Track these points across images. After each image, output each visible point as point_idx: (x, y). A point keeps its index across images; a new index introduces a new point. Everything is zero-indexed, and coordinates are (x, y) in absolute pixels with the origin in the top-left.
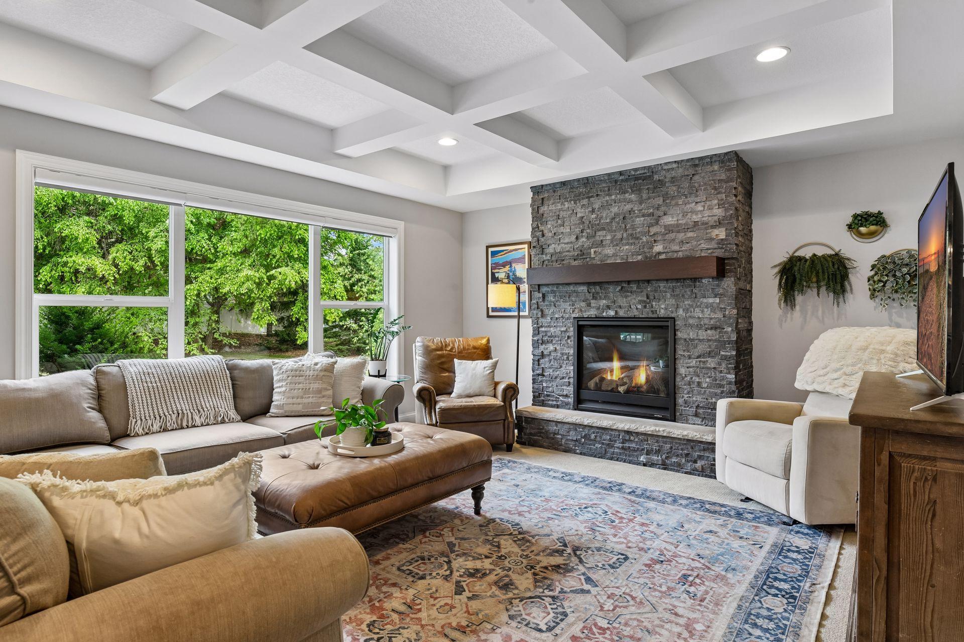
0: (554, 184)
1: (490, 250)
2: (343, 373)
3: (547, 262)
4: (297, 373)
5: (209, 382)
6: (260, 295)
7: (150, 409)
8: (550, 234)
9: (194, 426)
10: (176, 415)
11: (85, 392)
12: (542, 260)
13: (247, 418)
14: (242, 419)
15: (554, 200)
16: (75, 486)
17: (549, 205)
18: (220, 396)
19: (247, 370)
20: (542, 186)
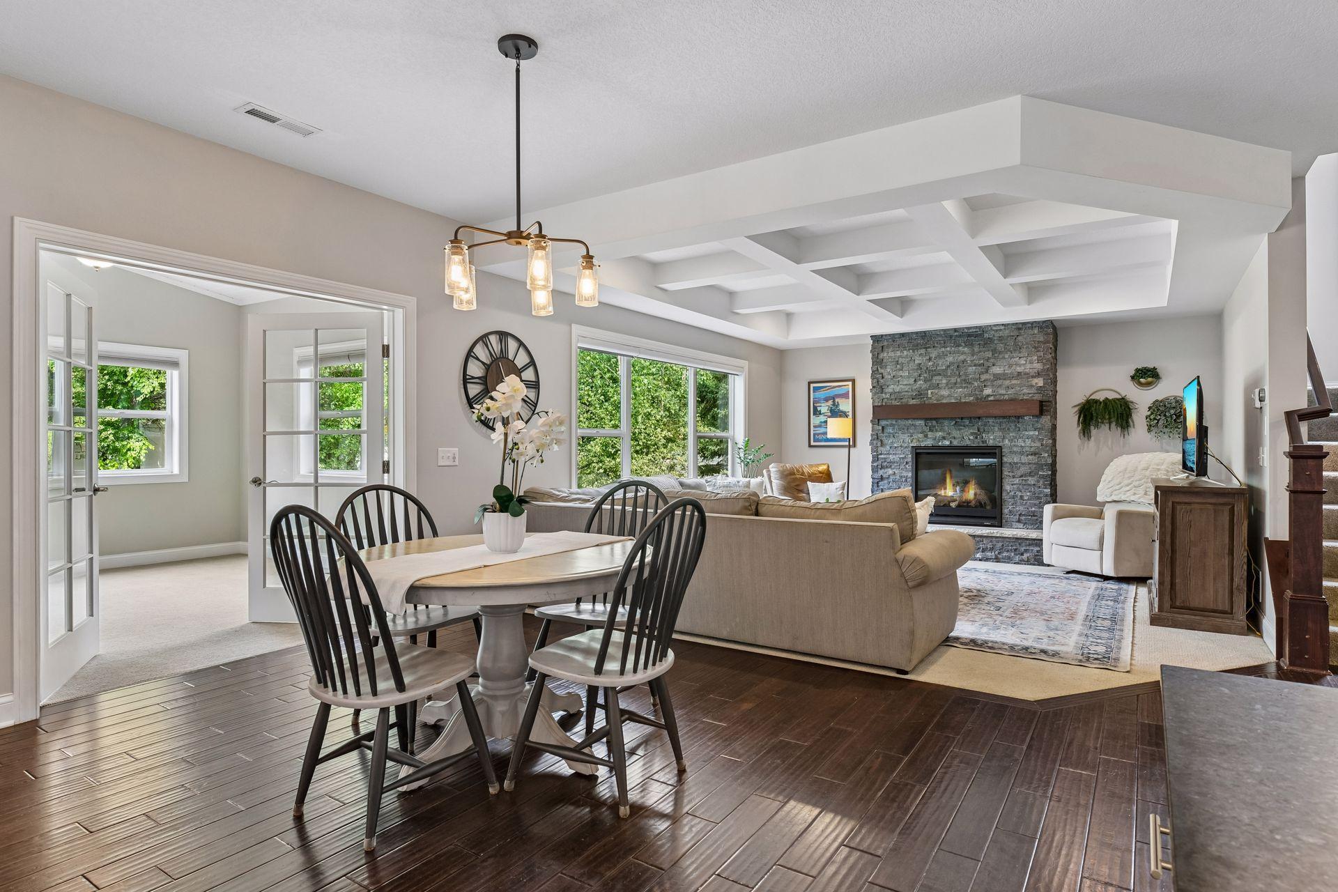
0: (894, 335)
1: (812, 386)
8: (890, 377)
12: (882, 398)
15: (894, 348)
17: (888, 352)
20: (882, 336)
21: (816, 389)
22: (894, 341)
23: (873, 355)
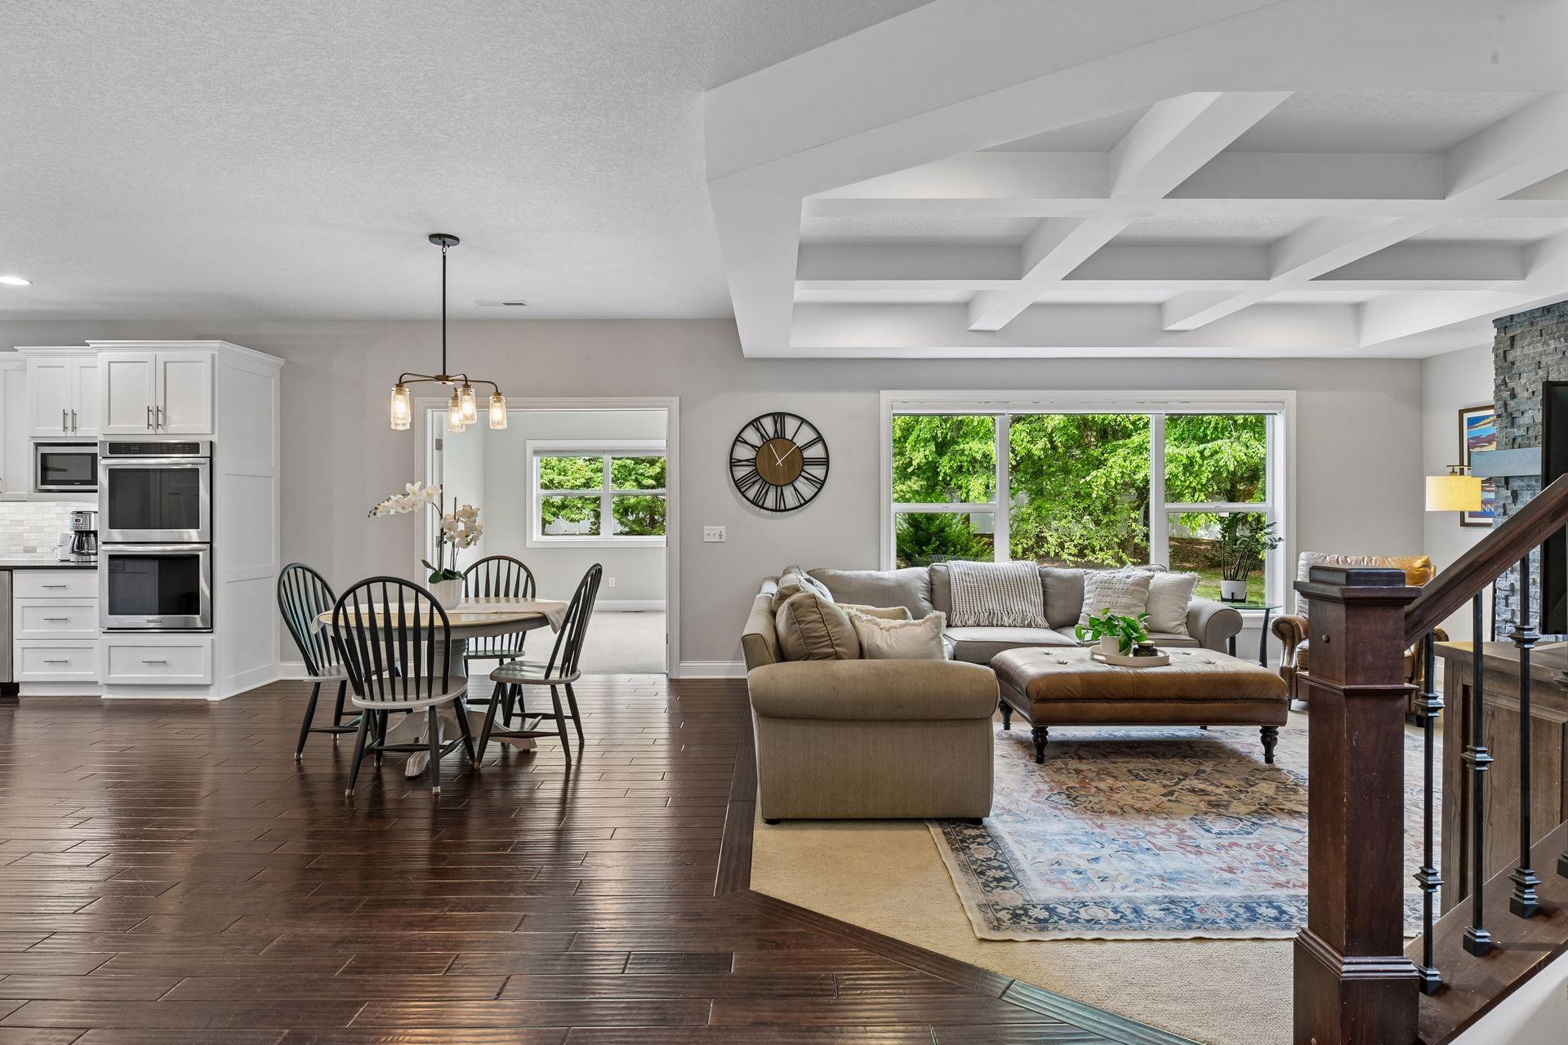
0: (1531, 312)
1: (1466, 416)
2: (1161, 590)
3: (1520, 439)
4: (1106, 585)
5: (1020, 587)
6: (1191, 483)
7: (968, 605)
8: (1526, 394)
9: (1002, 626)
10: (988, 613)
11: (921, 585)
12: (1512, 436)
13: (1056, 627)
14: (1050, 626)
15: (1532, 337)
16: (864, 617)
17: (1523, 347)
18: (1029, 601)
19: (1059, 578)
20: (1512, 317)
21: (1473, 422)
22: (1532, 324)
23: (1496, 356)
